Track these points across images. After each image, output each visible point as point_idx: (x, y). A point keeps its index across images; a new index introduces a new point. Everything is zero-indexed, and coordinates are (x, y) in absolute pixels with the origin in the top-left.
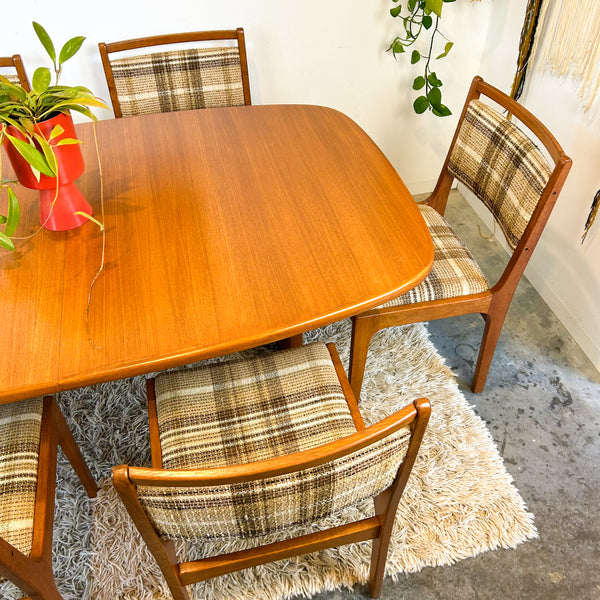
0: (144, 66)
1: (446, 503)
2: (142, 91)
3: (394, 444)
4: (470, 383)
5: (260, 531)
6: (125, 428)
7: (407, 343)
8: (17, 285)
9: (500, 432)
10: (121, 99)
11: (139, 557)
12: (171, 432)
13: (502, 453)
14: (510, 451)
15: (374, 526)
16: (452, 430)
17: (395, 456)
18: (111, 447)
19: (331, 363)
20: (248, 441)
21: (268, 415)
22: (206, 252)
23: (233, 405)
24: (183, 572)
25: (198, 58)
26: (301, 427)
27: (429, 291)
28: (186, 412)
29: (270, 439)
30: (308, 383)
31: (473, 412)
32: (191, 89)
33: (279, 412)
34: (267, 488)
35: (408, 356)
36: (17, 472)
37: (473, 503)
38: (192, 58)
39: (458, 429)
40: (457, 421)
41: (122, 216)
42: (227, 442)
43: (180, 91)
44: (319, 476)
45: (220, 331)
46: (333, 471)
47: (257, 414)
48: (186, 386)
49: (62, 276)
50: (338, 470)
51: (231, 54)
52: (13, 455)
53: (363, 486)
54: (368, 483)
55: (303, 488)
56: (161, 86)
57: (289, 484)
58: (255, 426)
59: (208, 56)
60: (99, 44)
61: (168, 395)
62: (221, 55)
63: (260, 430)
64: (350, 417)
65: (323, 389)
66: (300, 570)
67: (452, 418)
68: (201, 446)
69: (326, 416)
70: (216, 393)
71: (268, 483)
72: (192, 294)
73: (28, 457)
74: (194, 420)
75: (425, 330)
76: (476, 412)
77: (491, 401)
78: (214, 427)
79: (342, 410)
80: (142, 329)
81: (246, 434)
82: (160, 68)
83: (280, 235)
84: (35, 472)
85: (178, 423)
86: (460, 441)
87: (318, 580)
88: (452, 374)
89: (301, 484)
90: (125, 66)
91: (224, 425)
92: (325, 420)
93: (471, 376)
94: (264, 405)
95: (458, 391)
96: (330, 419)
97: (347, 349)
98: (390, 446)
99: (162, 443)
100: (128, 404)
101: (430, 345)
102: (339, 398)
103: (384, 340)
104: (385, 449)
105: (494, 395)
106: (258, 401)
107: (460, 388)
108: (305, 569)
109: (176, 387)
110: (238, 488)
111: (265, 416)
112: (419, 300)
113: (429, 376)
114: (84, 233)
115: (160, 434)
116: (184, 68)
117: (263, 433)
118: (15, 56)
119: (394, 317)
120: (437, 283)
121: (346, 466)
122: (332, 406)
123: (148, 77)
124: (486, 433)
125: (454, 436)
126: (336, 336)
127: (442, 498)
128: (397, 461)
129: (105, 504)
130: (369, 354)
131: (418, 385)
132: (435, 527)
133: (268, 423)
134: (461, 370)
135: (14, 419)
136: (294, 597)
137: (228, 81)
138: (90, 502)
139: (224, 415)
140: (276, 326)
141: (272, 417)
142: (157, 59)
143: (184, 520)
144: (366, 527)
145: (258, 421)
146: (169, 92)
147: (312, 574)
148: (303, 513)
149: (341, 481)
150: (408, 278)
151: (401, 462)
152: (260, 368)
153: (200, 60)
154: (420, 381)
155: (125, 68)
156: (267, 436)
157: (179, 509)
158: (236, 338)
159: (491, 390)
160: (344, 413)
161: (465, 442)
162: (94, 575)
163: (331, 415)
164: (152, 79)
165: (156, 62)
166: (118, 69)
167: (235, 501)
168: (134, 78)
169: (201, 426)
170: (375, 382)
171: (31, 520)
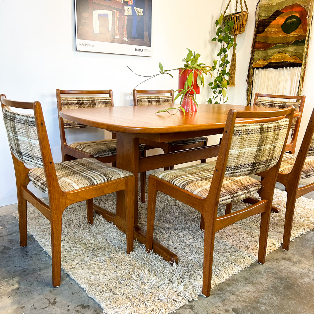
153: (160, 99)
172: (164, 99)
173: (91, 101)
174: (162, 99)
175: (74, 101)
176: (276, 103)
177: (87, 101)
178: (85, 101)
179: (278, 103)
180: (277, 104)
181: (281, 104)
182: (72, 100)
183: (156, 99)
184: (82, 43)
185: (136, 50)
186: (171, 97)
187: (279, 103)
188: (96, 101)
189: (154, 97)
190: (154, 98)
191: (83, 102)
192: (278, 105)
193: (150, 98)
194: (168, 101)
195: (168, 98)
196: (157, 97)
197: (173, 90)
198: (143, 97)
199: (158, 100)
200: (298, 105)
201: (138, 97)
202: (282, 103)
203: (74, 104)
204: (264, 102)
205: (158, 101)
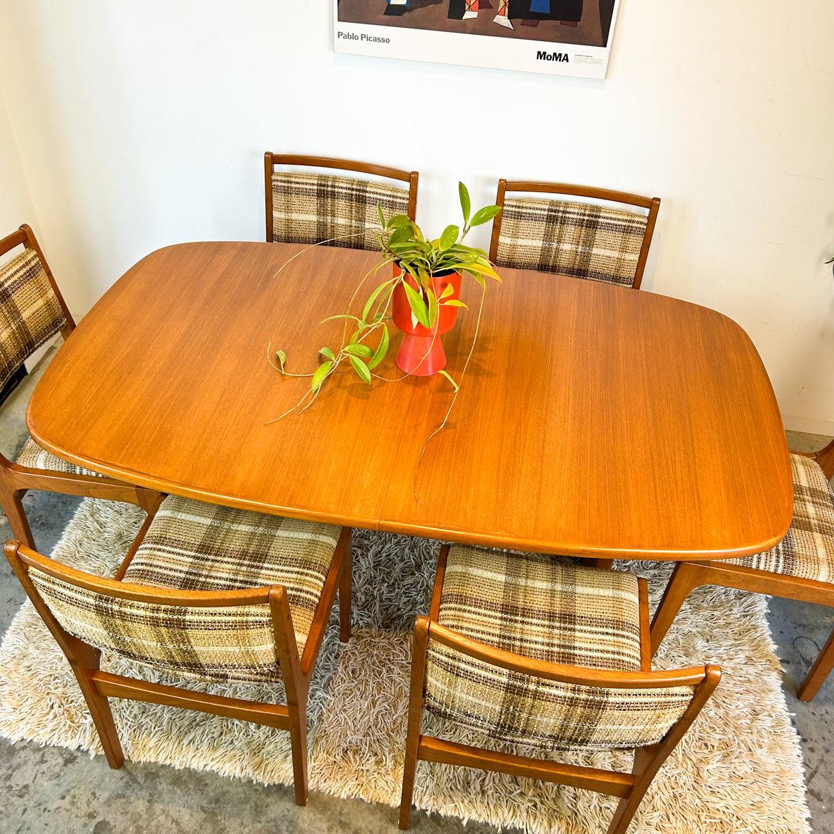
0: (538, 212)
1: (717, 806)
2: (527, 236)
3: (674, 699)
4: (799, 686)
5: (516, 729)
6: (394, 584)
7: (737, 611)
8: (362, 417)
9: (815, 757)
10: (501, 239)
11: (371, 720)
12: (453, 605)
13: (808, 781)
14: (819, 784)
15: (626, 783)
16: (755, 731)
17: (671, 711)
18: (375, 598)
19: (636, 600)
20: (525, 644)
21: (553, 627)
22: (544, 441)
23: (520, 604)
24: (423, 744)
25: (599, 217)
26: (583, 653)
27: (778, 561)
28: (472, 591)
29: (548, 651)
30: (605, 611)
31: (788, 721)
32: (580, 247)
33: (565, 629)
34: (541, 689)
35: (732, 626)
36: (305, 588)
37: (750, 820)
38: (592, 216)
39: (763, 732)
40: (766, 723)
41: (472, 377)
42: (504, 637)
43: (566, 247)
44: (591, 697)
45: (535, 528)
46: (605, 699)
47: (542, 622)
48: (479, 566)
49: (404, 421)
50: (611, 699)
51: (638, 222)
52: (306, 571)
53: (629, 727)
54: (636, 727)
55: (573, 702)
56: (548, 237)
57: (561, 693)
58: (536, 633)
59: (611, 219)
60: (500, 180)
61: (459, 569)
62: (626, 221)
63: (540, 639)
64: (638, 663)
65: (618, 624)
66: (530, 804)
67: (760, 717)
68: (478, 632)
69: (613, 653)
70: (507, 584)
71: (543, 684)
72: (519, 480)
73: (317, 578)
74: (478, 603)
75: (765, 604)
76: (793, 723)
77: (817, 717)
78: (495, 617)
79: (632, 653)
80: (463, 499)
81: (525, 637)
82: (554, 218)
83: (626, 448)
84: (319, 594)
85: (461, 599)
86: (761, 747)
87: (545, 823)
88: (779, 666)
89: (572, 698)
90: (519, 207)
91: (505, 619)
92: (611, 656)
93: (802, 678)
94: (551, 616)
95: (779, 689)
96: (616, 657)
97: (661, 592)
98: (669, 699)
99: (441, 613)
100: (402, 560)
101: (764, 623)
102: (633, 640)
103: (709, 597)
104: (663, 699)
105: (823, 712)
106: (547, 609)
107: (783, 687)
108: (535, 806)
109: (468, 564)
110: (515, 678)
111: (549, 627)
112: (762, 567)
113: (749, 658)
114: (433, 384)
115: (441, 603)
116: (580, 223)
117: (543, 644)
118: (413, 173)
119: (727, 576)
120: (790, 556)
121: (620, 699)
122: (623, 645)
123: (537, 224)
124: (797, 750)
125: (755, 737)
126: (652, 572)
127: (715, 799)
128: (670, 718)
129: (353, 653)
130: (685, 606)
131: (732, 664)
132: (695, 827)
133: (551, 636)
134: (792, 667)
135: (313, 537)
136: (515, 828)
137: (623, 249)
138: (339, 646)
139: (509, 610)
140: (593, 543)
141: (556, 631)
142: (554, 208)
143: (455, 687)
144: (617, 781)
145: (541, 629)
146: (555, 245)
147: (541, 814)
148: (564, 728)
149: (610, 712)
150: (749, 542)
151: (675, 721)
152: (559, 577)
153: (600, 220)
154: (737, 661)
155: (517, 210)
156: (546, 648)
157: (457, 675)
158: (549, 540)
159: (822, 704)
160: (633, 657)
161: (765, 749)
162: (324, 717)
163: (618, 653)
164: (542, 227)
165: (552, 211)
166: (510, 209)
167: (509, 688)
168: (523, 222)
169: (482, 611)
170: (681, 641)
171: (306, 637)
172: (612, 222)
173: (354, 192)
174: (605, 221)
175: (308, 187)
177: (344, 191)
178: (340, 190)
182: (303, 183)
183: (582, 217)
184: (351, 34)
185: (541, 55)
188: (368, 195)
191: (333, 192)
199: (591, 222)
203: (307, 193)
205: (590, 224)
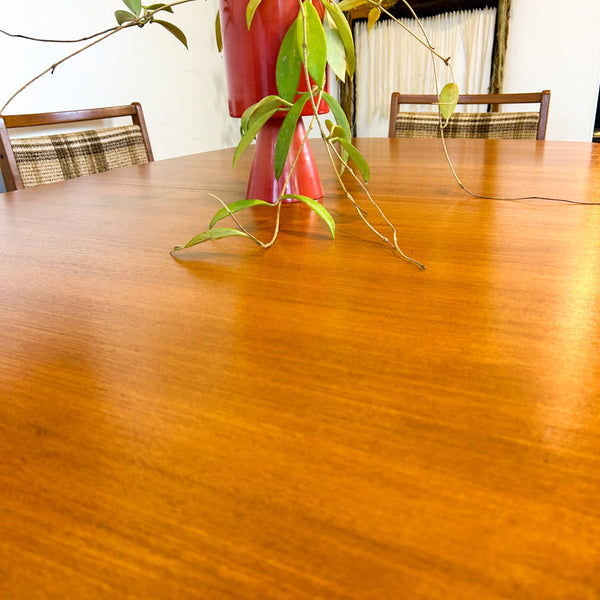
172: (113, 139)
174: (106, 141)
176: (460, 118)
179: (463, 118)
180: (462, 123)
181: (475, 121)
183: (85, 144)
186: (137, 127)
187: (467, 118)
189: (78, 134)
190: (76, 139)
192: (466, 124)
193: (63, 140)
194: (130, 143)
195: (127, 133)
196: (88, 133)
197: (138, 104)
198: (34, 142)
199: (95, 145)
200: (534, 121)
201: (13, 143)
202: (478, 118)
204: (421, 119)
205: (96, 149)
